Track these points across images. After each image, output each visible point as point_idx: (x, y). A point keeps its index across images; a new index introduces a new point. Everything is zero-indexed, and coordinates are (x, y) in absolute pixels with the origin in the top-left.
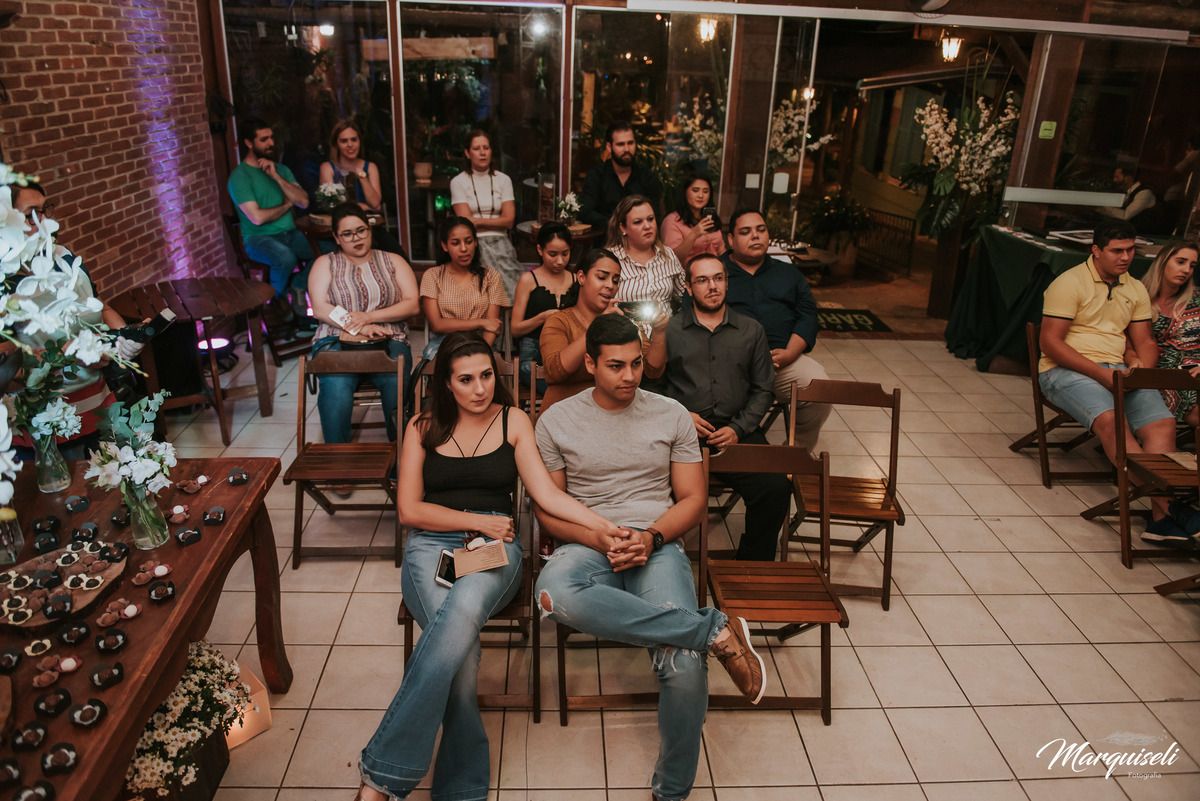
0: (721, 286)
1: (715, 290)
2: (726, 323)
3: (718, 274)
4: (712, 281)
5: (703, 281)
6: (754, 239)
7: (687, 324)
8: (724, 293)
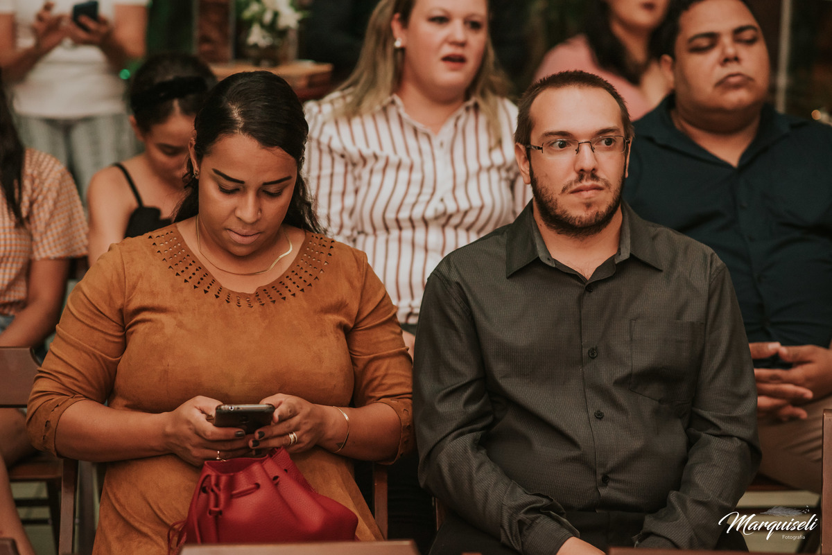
0: (610, 164)
1: (593, 174)
2: (625, 255)
3: (604, 131)
4: (586, 149)
5: (563, 145)
6: (726, 61)
7: (519, 262)
8: (615, 183)
